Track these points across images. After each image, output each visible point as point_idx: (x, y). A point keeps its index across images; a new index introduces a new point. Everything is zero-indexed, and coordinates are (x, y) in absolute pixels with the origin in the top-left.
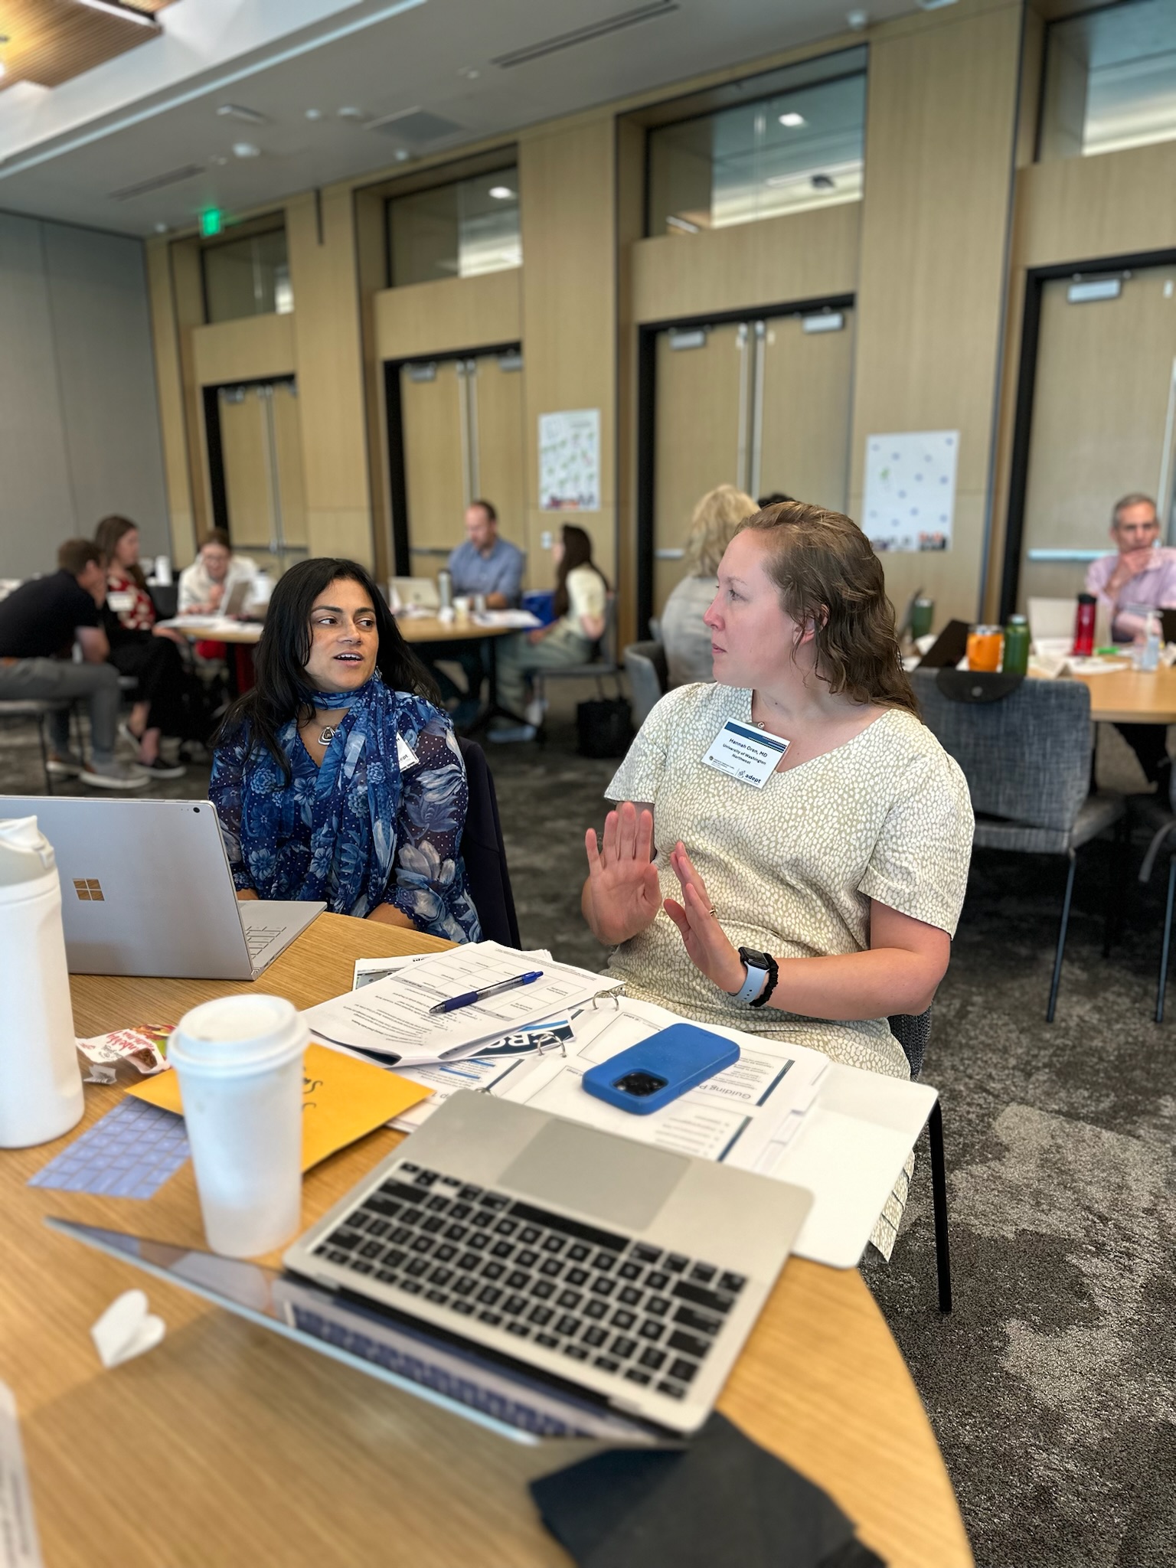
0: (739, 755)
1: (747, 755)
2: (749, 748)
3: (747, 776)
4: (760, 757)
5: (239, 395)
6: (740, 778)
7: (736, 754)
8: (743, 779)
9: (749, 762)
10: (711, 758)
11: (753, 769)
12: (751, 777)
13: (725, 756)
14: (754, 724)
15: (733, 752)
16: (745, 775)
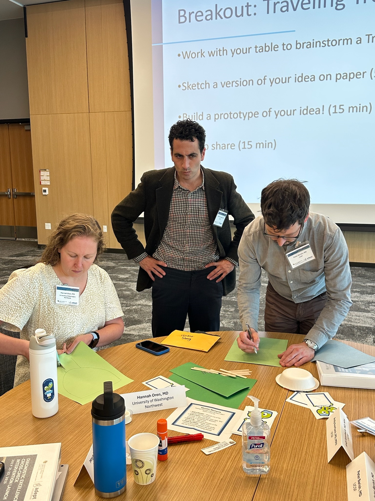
0: (66, 297)
1: (69, 296)
2: (68, 294)
3: (72, 303)
4: (73, 295)
6: (70, 304)
7: (65, 297)
8: (71, 304)
9: (70, 298)
10: (58, 301)
11: (73, 300)
12: (73, 303)
13: (62, 299)
14: (64, 284)
15: (64, 297)
16: (71, 303)
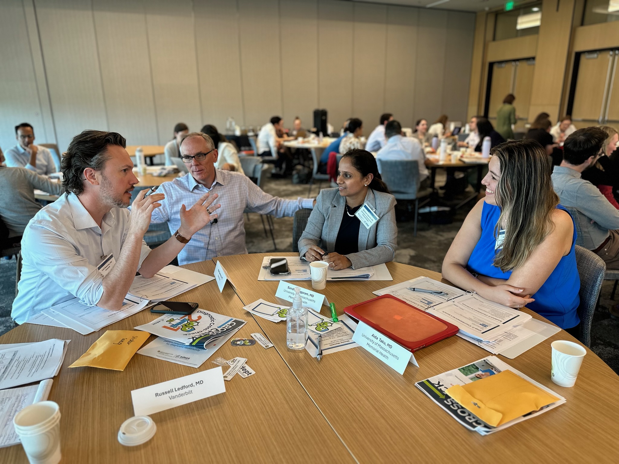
5: (503, 65)
